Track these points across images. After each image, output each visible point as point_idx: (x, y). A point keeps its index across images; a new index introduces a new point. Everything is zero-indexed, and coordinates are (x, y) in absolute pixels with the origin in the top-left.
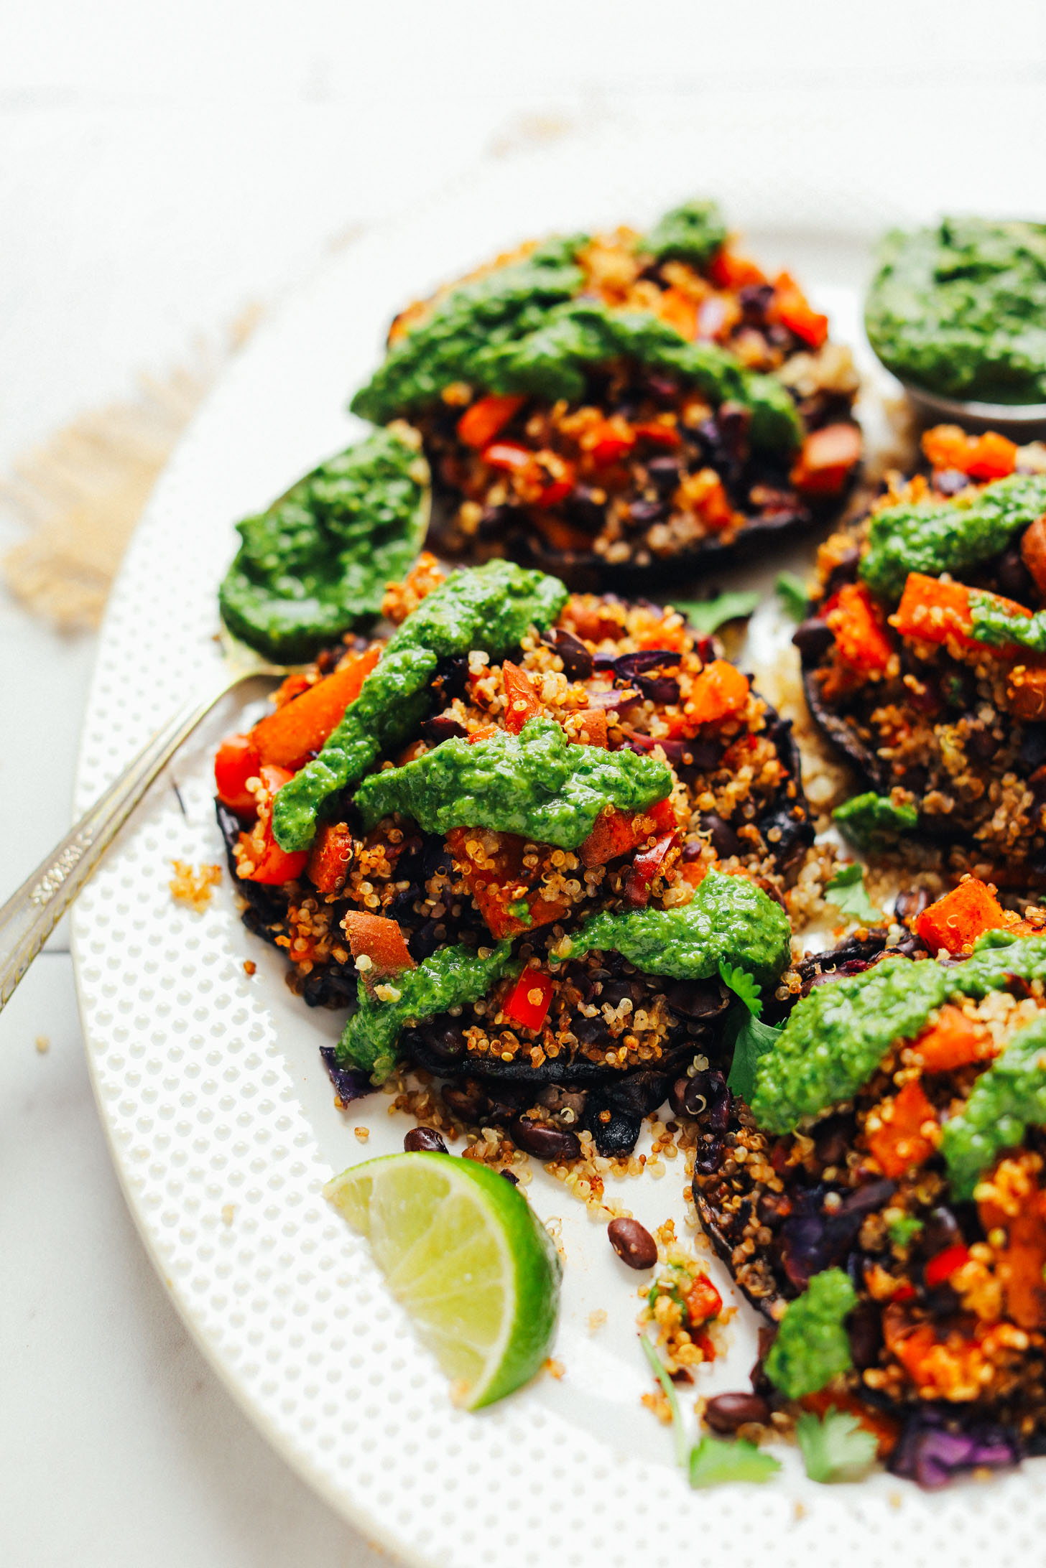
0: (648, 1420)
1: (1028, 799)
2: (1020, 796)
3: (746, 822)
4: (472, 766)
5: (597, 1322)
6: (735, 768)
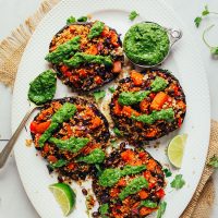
2: (137, 135)
3: (101, 137)
5: (81, 201)
6: (99, 131)
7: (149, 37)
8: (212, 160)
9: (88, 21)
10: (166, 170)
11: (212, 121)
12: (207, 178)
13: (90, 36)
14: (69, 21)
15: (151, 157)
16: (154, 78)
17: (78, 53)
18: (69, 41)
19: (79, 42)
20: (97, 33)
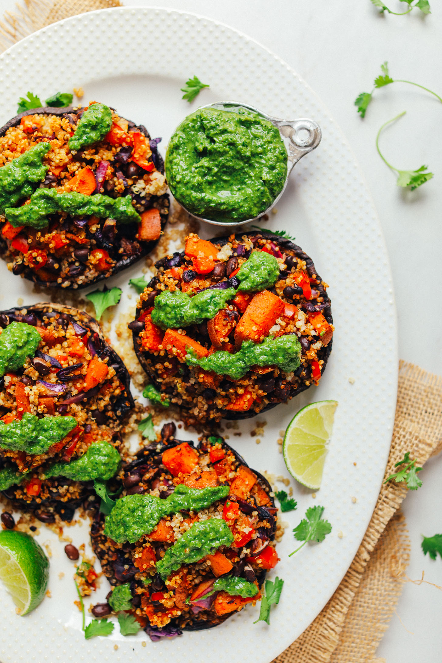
0: (76, 608)
1: (206, 407)
2: (204, 405)
3: (108, 411)
4: (5, 436)
5: (62, 576)
6: (104, 395)
7: (232, 144)
8: (400, 467)
9: (75, 105)
10: (282, 496)
11: (401, 364)
12: (388, 513)
13: (75, 143)
14: (23, 105)
15: (240, 464)
16: (247, 254)
17: (42, 191)
18: (20, 158)
19: (46, 160)
20: (94, 135)
